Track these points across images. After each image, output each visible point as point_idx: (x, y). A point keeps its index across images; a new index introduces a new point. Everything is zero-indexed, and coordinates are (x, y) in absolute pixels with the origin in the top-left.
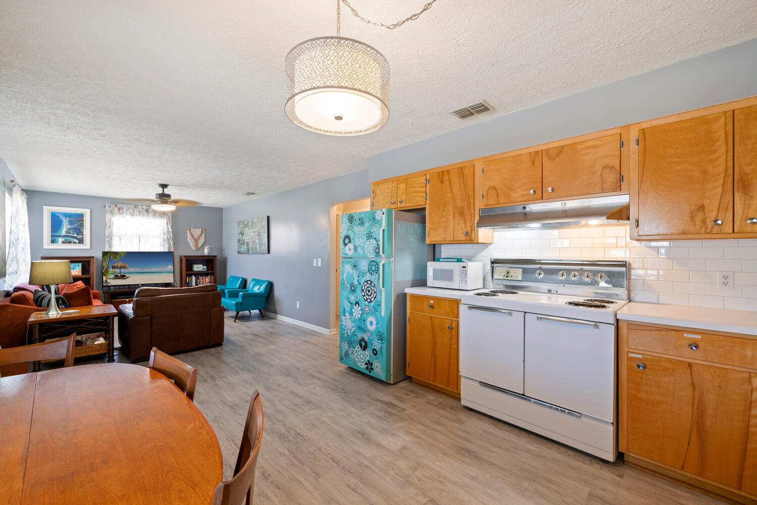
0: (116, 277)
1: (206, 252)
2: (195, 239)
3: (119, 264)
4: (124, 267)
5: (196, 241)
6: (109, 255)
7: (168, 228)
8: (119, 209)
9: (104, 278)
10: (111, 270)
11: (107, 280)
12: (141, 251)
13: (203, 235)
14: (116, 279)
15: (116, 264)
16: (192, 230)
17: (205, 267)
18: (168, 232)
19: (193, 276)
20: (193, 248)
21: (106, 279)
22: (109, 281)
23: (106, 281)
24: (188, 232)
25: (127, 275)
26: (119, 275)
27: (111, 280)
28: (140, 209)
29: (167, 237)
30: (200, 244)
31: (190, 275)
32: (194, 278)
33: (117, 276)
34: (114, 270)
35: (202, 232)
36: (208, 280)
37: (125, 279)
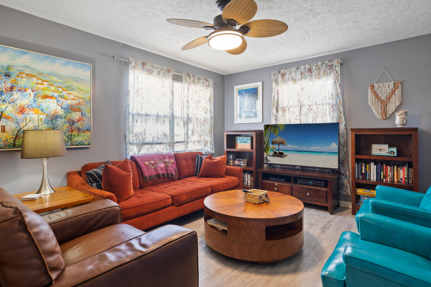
0: (275, 154)
1: (398, 121)
2: (382, 102)
3: (278, 139)
4: (282, 143)
5: (384, 104)
6: (270, 128)
7: (337, 89)
8: (283, 75)
9: (265, 154)
10: (271, 146)
11: (268, 157)
12: (303, 123)
13: (398, 92)
14: (275, 156)
15: (275, 139)
16: (376, 86)
17: (395, 150)
18: (337, 94)
19: (372, 164)
20: (379, 116)
21: (267, 155)
22: (269, 158)
23: (267, 158)
24: (370, 91)
25: (285, 153)
26: (277, 152)
27: (270, 157)
28: (303, 70)
29: (337, 103)
30: (391, 108)
31: (367, 162)
32: (373, 168)
33: (275, 153)
34: (273, 146)
35: (395, 87)
36: (404, 174)
37: (283, 157)
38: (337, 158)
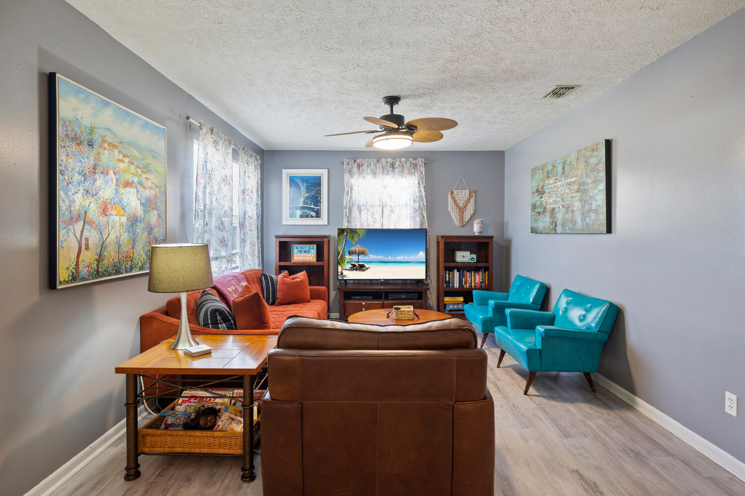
0: (354, 268)
1: (476, 229)
2: (460, 209)
3: (357, 248)
4: (363, 253)
5: (462, 210)
6: (345, 234)
7: (421, 191)
8: (359, 166)
9: (340, 268)
10: (347, 257)
11: (344, 271)
12: (385, 227)
13: (472, 200)
14: (354, 270)
15: (353, 248)
16: (455, 192)
17: (474, 256)
18: (421, 197)
19: (456, 271)
20: (456, 222)
21: (342, 269)
22: (345, 272)
23: (342, 273)
24: (449, 196)
25: (367, 266)
26: (357, 264)
27: (347, 271)
28: (384, 164)
29: (420, 206)
30: (467, 216)
31: (450, 269)
32: (456, 274)
33: (354, 266)
34: (351, 257)
35: (470, 196)
36: (479, 278)
37: (364, 270)
38: (425, 267)
